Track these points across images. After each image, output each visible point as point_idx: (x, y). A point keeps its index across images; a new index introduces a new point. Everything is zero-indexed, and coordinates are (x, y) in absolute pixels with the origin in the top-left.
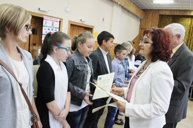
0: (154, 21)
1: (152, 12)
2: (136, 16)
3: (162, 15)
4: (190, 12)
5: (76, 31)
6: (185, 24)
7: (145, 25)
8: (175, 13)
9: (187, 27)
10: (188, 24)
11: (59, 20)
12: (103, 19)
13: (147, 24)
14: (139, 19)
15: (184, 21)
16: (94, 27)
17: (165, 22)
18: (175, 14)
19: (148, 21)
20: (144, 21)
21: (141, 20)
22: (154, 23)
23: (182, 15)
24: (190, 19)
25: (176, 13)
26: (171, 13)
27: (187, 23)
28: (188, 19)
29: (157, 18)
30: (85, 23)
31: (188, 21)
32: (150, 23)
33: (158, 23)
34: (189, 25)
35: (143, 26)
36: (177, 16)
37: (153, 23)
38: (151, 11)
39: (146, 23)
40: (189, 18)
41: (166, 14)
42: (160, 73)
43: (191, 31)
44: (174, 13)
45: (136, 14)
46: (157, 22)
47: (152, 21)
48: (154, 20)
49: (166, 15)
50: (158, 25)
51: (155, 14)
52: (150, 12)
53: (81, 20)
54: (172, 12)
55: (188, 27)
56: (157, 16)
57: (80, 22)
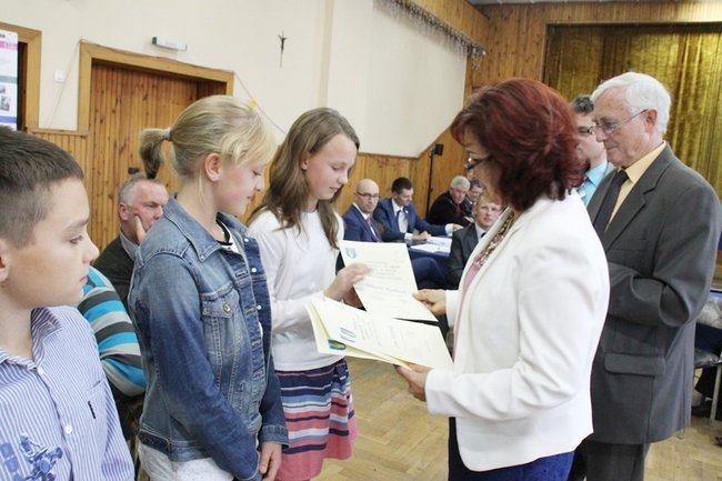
0: (527, 52)
1: (514, 17)
2: (447, 31)
3: (558, 27)
4: (676, 10)
5: (145, 98)
6: (657, 63)
7: (489, 69)
8: (611, 14)
9: (665, 75)
10: (668, 58)
11: (13, 38)
12: (283, 40)
13: (498, 68)
14: (458, 44)
15: (651, 50)
16: (232, 74)
17: (570, 55)
18: (614, 21)
19: (500, 55)
20: (484, 53)
21: (470, 48)
22: (527, 61)
23: (642, 21)
24: (676, 38)
25: (615, 16)
26: (596, 17)
27: (665, 55)
28: (666, 40)
29: (538, 40)
30: (180, 58)
31: (669, 48)
32: (511, 59)
33: (545, 61)
34: (671, 63)
35: (480, 74)
36: (622, 26)
37: (521, 61)
38: (512, 11)
39: (490, 61)
40: (672, 34)
41: (576, 22)
42: (546, 253)
43: (681, 92)
44: (608, 15)
45: (445, 20)
46: (538, 56)
47: (516, 53)
48: (525, 49)
49: (573, 26)
50: (541, 69)
51: (528, 21)
52: (506, 14)
53: (154, 40)
54: (600, 9)
55: (669, 72)
56: (539, 32)
57: (153, 52)
